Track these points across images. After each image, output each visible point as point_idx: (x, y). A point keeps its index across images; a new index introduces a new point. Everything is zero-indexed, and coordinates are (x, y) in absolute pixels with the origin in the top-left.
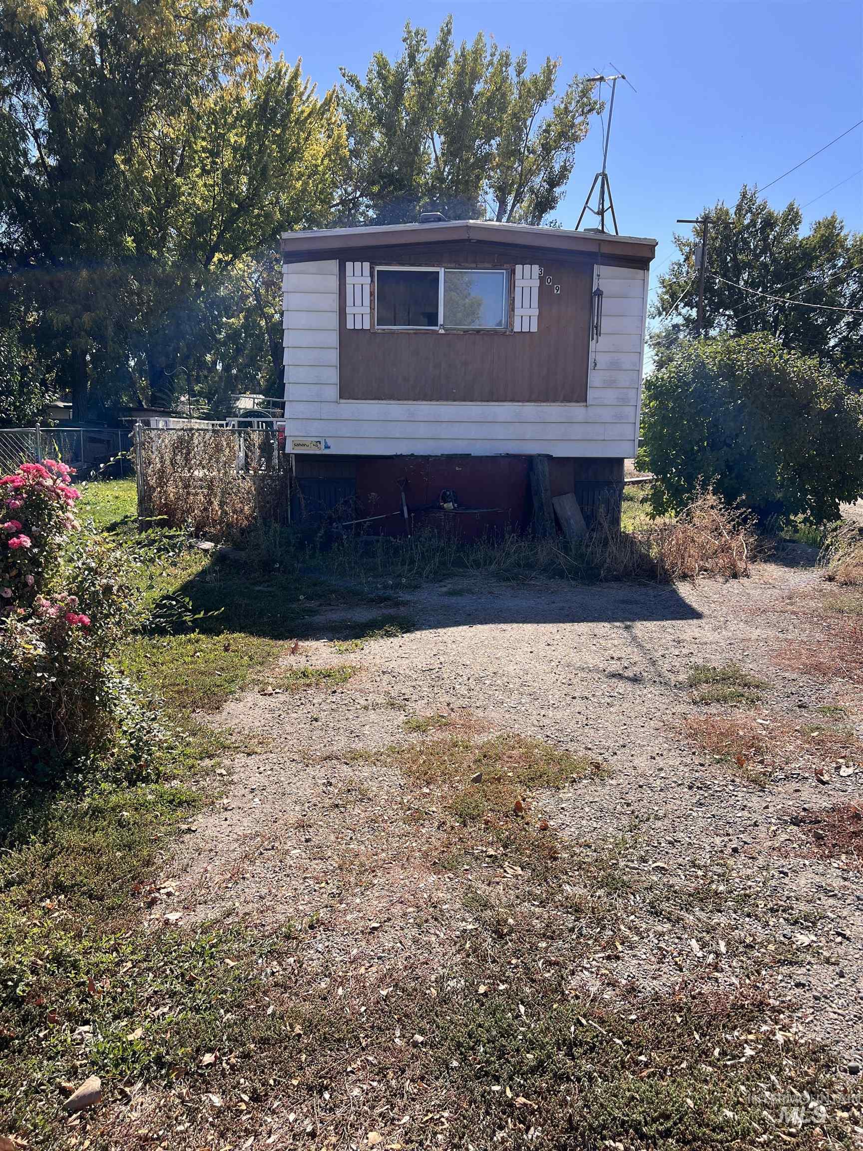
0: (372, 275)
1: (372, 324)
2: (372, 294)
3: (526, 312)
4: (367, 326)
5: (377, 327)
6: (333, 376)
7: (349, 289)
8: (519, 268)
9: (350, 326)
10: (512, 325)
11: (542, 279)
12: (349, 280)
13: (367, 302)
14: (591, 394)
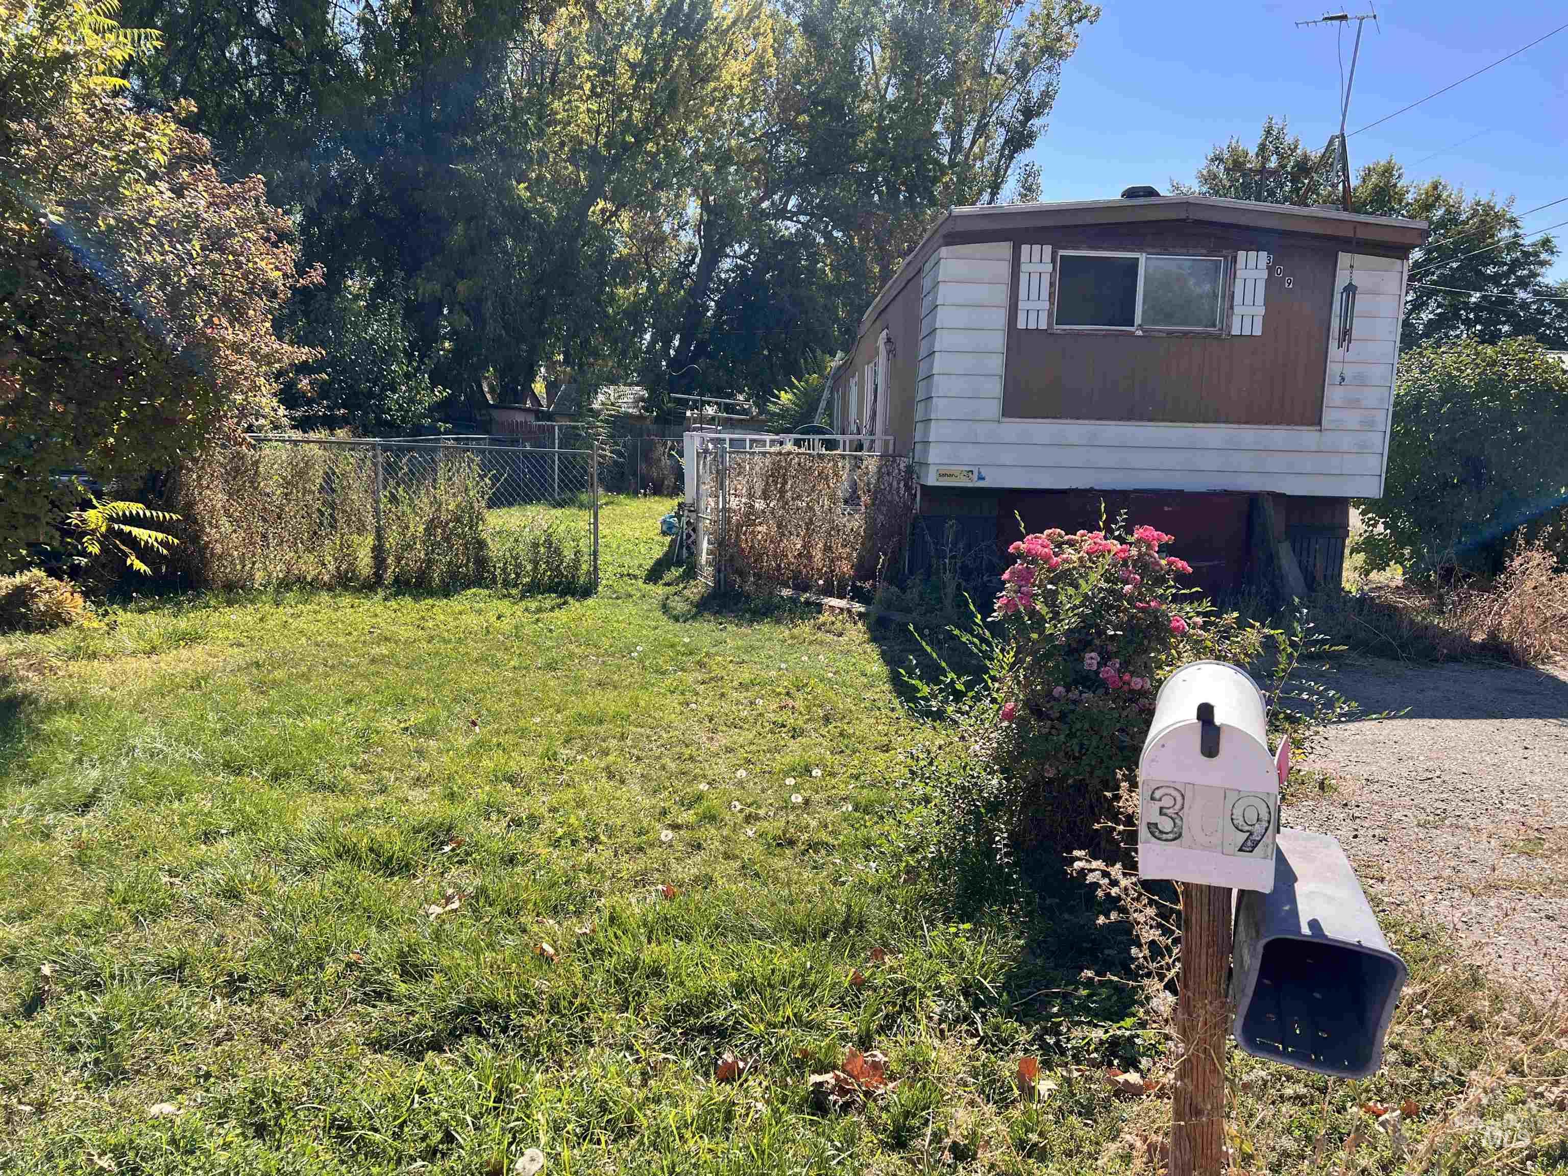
0: (1053, 261)
1: (1050, 324)
2: (1052, 284)
3: (1248, 311)
4: (1043, 326)
5: (1056, 327)
6: (996, 388)
7: (1024, 278)
8: (1241, 255)
9: (1021, 325)
10: (1229, 327)
11: (1270, 269)
12: (1025, 268)
13: (1045, 294)
14: (1328, 416)
